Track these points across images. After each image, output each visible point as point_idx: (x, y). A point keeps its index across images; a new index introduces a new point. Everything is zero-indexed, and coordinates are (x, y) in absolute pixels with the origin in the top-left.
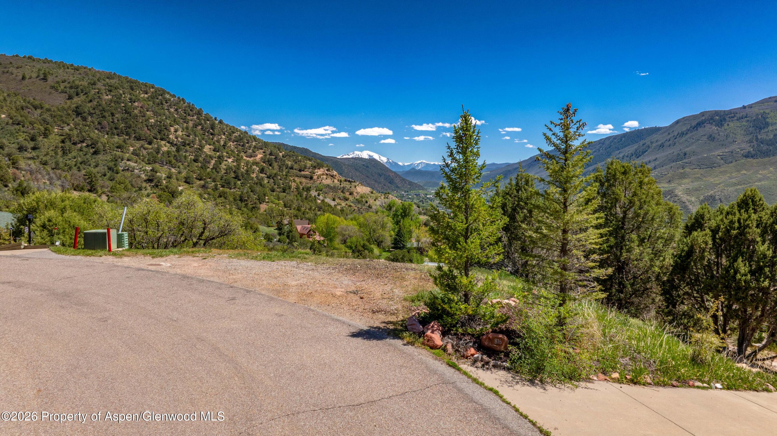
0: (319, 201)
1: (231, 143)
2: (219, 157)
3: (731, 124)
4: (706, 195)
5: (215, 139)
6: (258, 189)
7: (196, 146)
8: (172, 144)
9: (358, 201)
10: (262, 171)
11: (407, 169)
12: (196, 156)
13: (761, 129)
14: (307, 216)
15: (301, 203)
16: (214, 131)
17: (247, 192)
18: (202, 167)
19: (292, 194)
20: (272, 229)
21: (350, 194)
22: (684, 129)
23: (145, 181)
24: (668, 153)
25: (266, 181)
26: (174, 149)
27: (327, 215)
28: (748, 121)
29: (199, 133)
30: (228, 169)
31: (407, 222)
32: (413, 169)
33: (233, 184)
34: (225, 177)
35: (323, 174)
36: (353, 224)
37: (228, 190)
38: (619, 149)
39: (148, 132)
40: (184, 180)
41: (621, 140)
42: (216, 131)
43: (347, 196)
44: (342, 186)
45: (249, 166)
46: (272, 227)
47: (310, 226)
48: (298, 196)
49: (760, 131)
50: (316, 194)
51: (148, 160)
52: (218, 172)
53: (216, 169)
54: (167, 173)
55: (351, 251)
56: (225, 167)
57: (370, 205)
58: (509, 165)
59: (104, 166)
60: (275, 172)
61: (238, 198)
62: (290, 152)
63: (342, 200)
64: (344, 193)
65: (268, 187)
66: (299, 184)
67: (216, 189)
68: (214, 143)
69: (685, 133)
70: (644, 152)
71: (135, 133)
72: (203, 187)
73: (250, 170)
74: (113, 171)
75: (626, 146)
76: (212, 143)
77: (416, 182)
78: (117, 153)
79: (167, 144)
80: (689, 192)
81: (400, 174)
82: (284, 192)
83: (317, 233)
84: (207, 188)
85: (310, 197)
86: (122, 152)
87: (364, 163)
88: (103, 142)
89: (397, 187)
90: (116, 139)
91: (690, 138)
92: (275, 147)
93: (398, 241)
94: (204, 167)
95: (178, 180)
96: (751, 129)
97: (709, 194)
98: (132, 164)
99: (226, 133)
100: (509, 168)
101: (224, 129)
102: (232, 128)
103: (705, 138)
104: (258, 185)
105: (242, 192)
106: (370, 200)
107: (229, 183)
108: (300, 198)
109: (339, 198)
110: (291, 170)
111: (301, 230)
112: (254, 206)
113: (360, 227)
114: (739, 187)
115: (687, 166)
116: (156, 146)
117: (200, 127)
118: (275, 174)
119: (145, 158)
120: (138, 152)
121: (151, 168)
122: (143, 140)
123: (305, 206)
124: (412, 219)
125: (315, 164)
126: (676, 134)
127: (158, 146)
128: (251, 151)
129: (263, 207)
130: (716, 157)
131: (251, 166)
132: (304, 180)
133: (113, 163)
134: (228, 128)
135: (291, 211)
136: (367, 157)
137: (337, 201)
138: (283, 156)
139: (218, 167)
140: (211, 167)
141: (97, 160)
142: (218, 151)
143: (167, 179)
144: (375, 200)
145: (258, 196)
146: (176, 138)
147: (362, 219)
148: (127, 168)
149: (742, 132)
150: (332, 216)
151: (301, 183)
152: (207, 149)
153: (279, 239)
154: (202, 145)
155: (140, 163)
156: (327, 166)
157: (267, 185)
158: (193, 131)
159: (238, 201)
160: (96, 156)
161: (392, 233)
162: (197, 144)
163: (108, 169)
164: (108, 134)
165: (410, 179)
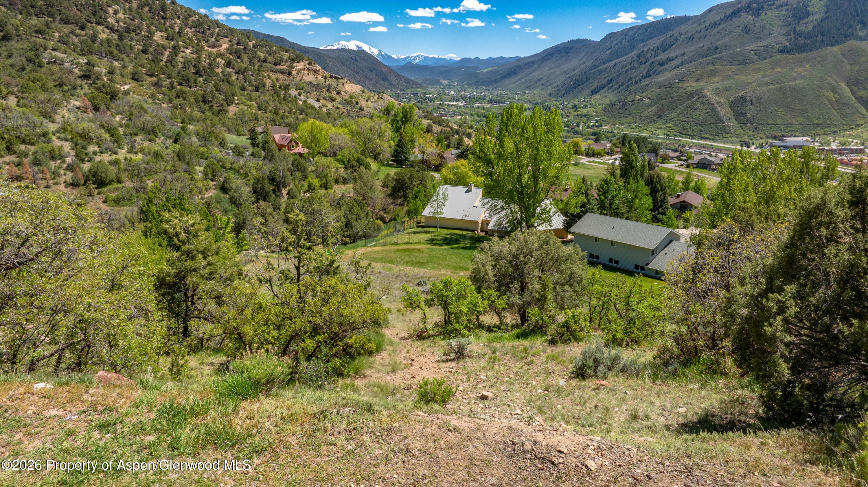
0: (301, 103)
1: (188, 29)
2: (174, 47)
3: (769, 14)
4: (737, 95)
5: (168, 24)
6: (224, 87)
7: (143, 33)
8: (112, 29)
9: (347, 102)
10: (229, 64)
11: (403, 63)
12: (144, 45)
13: (800, 19)
14: (286, 121)
15: (279, 105)
16: (165, 13)
17: (211, 91)
18: (153, 60)
19: (267, 93)
20: (244, 138)
21: (337, 94)
22: (717, 18)
23: (80, 77)
24: (697, 47)
25: (234, 77)
26: (115, 36)
27: (311, 121)
28: (788, 9)
29: (147, 17)
30: (187, 63)
31: (408, 129)
32: (410, 63)
33: (193, 81)
34: (183, 72)
35: (304, 69)
36: (343, 131)
37: (187, 89)
38: (643, 42)
39: (79, 13)
40: (131, 76)
41: (647, 31)
42: (168, 15)
43: (334, 96)
44: (327, 83)
45: (212, 59)
46: (243, 135)
47: (290, 135)
48: (275, 95)
49: (799, 22)
50: (296, 93)
51: (81, 50)
52: (174, 67)
53: (171, 62)
54: (107, 67)
55: (343, 166)
56: (182, 60)
57: (361, 107)
58: (518, 59)
59: (20, 56)
60: (244, 65)
61: (200, 99)
62: (262, 40)
63: (328, 100)
64: (330, 92)
65: (237, 84)
66: (275, 80)
67: (171, 87)
68: (166, 30)
69: (718, 23)
70: (671, 45)
71: (60, 14)
72: (156, 85)
73: (213, 63)
74: (34, 64)
75: (651, 38)
76: (164, 30)
77: (413, 78)
78: (37, 39)
79: (106, 30)
80: (718, 92)
81: (394, 69)
82: (257, 91)
83: (300, 144)
84: (161, 86)
85: (289, 97)
86: (44, 38)
87: (352, 56)
88: (15, 24)
89: (391, 84)
90: (34, 21)
91: (723, 29)
92: (243, 34)
93: (399, 153)
94: (155, 61)
95: (122, 76)
96: (789, 19)
97: (740, 95)
98: (60, 55)
99: (181, 17)
100: (520, 63)
101: (178, 12)
102: (188, 11)
103: (739, 30)
104: (225, 82)
105: (205, 92)
106: (361, 100)
107: (188, 80)
108: (277, 99)
109: (325, 98)
110: (264, 64)
111: (279, 141)
112: (221, 108)
113: (353, 136)
114: (772, 87)
115: (717, 62)
116: (91, 32)
117: (147, 9)
118: (245, 69)
119: (77, 47)
120: (66, 39)
121: (86, 61)
122: (73, 23)
123: (284, 109)
124: (414, 125)
125: (293, 57)
126: (708, 25)
127: (94, 32)
128: (213, 40)
129: (232, 110)
130: (750, 52)
131: (215, 59)
132: (280, 76)
133: (33, 53)
134: (183, 10)
135: (266, 115)
136: (355, 48)
137: (322, 101)
138: (254, 46)
139: (174, 59)
140: (165, 60)
141: (8, 48)
142: (172, 40)
143: (108, 75)
144: (367, 101)
145: (225, 96)
146: (117, 22)
147: (354, 127)
148: (53, 60)
149: (780, 23)
150: (317, 123)
151: (277, 79)
152: (158, 37)
153: (253, 153)
154: (152, 32)
155: (70, 54)
156: (308, 59)
157: (236, 82)
158: (138, 13)
159: (201, 103)
160: (7, 43)
161: (392, 143)
162: (145, 30)
163: (27, 61)
164: (21, 14)
165: (405, 74)
